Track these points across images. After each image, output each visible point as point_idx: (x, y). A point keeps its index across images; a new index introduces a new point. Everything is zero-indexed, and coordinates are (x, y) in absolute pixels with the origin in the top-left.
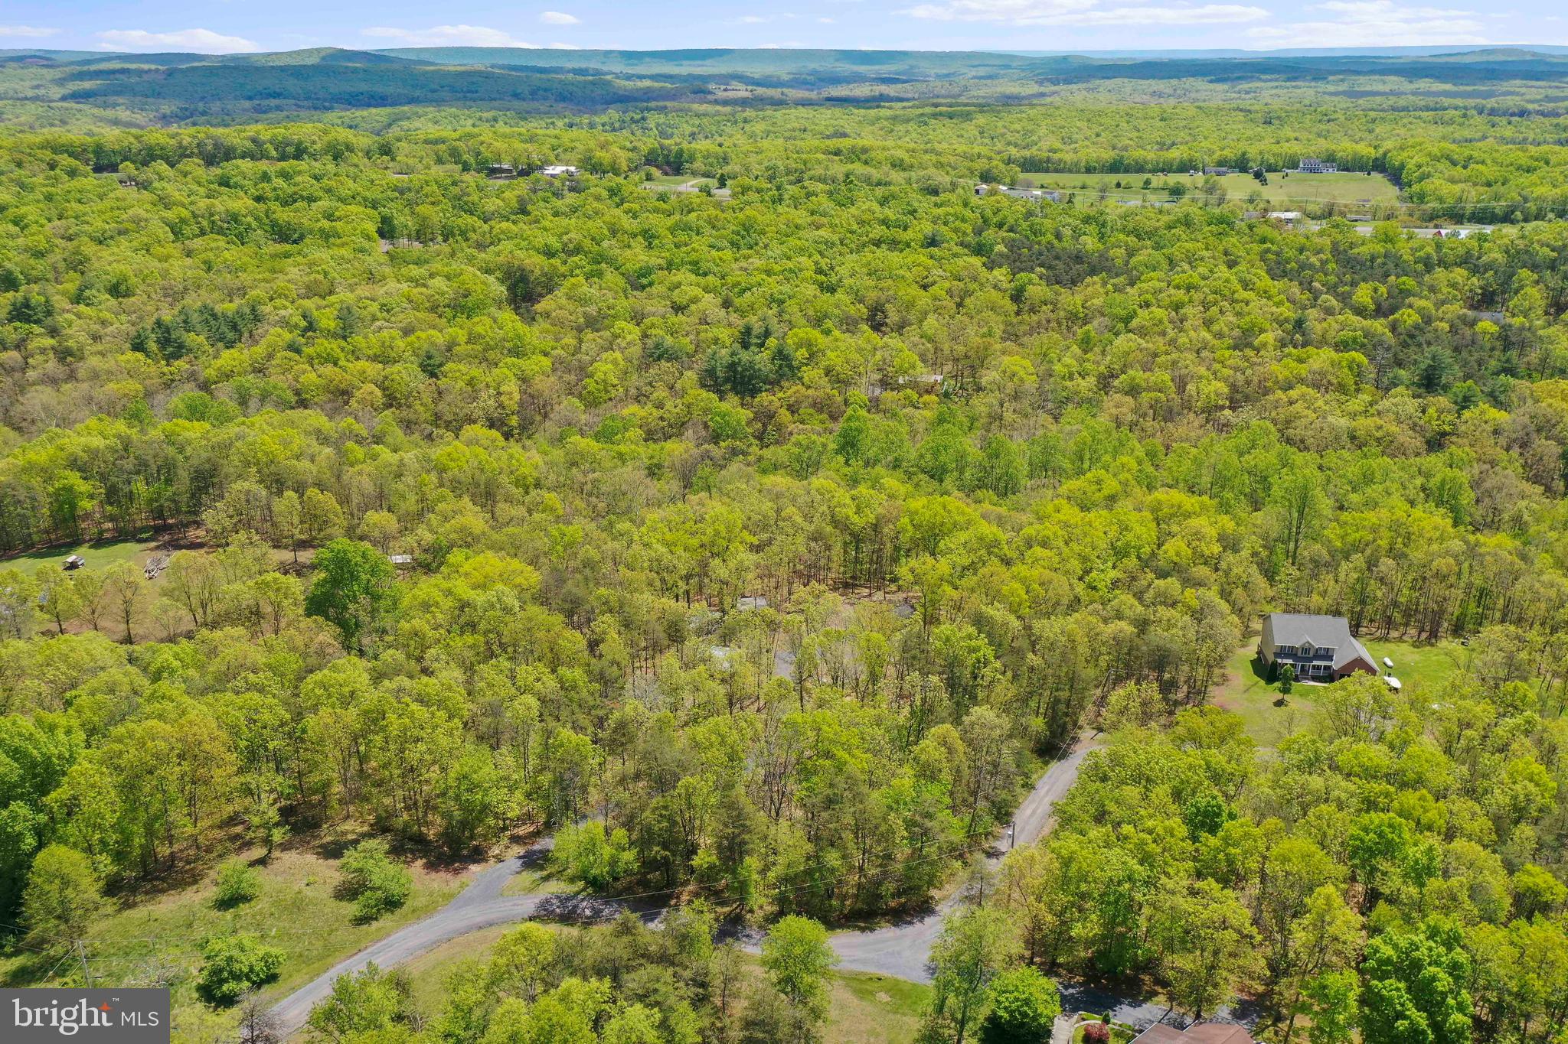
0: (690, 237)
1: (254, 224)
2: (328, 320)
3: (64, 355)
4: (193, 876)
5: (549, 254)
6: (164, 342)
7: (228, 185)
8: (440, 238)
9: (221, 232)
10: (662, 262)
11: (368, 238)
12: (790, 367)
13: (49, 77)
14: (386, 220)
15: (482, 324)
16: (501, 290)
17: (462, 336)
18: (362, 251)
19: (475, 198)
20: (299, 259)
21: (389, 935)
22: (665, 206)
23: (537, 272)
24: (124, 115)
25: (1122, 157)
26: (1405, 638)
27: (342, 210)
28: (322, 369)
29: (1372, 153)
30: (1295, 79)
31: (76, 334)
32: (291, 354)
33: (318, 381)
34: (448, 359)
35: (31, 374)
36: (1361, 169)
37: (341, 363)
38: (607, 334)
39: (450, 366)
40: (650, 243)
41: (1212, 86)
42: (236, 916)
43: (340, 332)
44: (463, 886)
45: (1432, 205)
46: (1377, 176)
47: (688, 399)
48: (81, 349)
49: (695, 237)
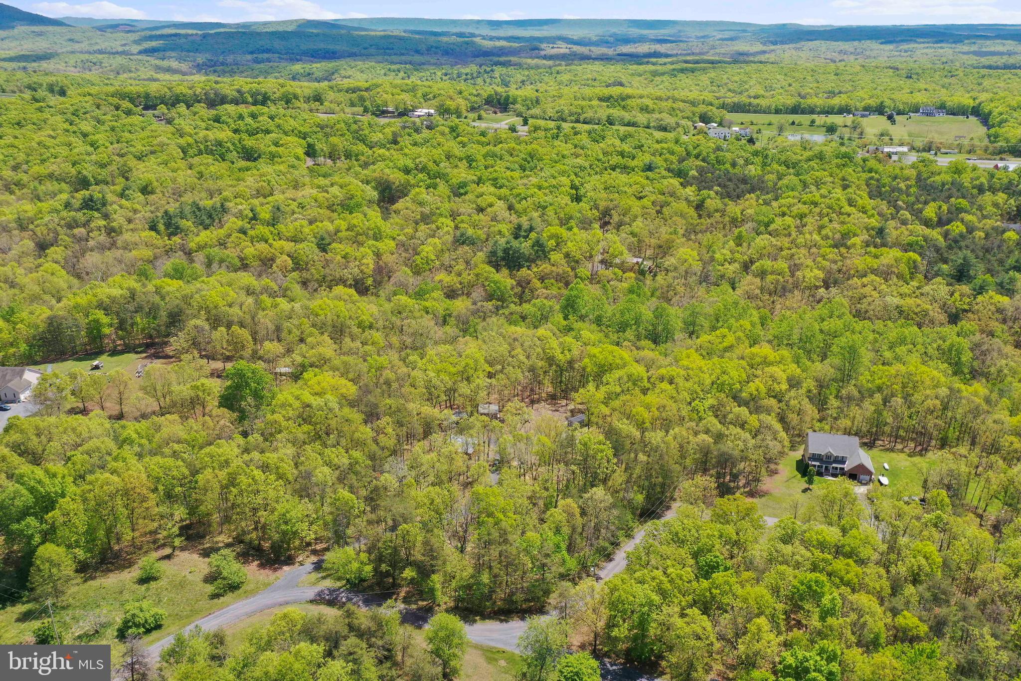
0: (495, 161)
1: (232, 148)
2: (265, 214)
3: (111, 231)
4: (130, 563)
5: (407, 171)
6: (168, 225)
7: (219, 122)
8: (343, 158)
9: (211, 153)
10: (475, 178)
11: (298, 158)
12: (543, 251)
13: (132, 39)
14: (310, 146)
15: (357, 219)
16: (375, 195)
17: (343, 225)
18: (293, 167)
19: (366, 132)
20: (255, 172)
21: (228, 606)
22: (484, 139)
23: (397, 183)
24: (174, 64)
25: (800, 103)
26: (905, 450)
27: (285, 139)
28: (258, 246)
29: (971, 103)
30: (941, 41)
31: (118, 219)
32: (241, 235)
33: (255, 252)
34: (334, 241)
35: (91, 243)
36: (963, 114)
37: (271, 241)
38: (434, 226)
39: (334, 245)
40: (471, 165)
41: (882, 46)
42: (148, 589)
43: (271, 221)
44: (277, 578)
45: (1001, 144)
46: (973, 119)
47: (477, 271)
48: (120, 227)
49: (499, 162)
